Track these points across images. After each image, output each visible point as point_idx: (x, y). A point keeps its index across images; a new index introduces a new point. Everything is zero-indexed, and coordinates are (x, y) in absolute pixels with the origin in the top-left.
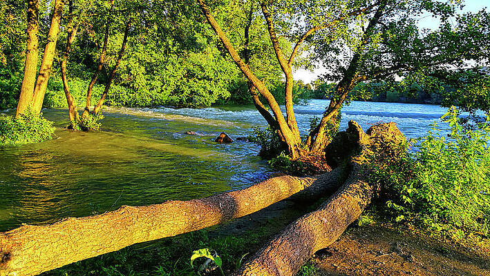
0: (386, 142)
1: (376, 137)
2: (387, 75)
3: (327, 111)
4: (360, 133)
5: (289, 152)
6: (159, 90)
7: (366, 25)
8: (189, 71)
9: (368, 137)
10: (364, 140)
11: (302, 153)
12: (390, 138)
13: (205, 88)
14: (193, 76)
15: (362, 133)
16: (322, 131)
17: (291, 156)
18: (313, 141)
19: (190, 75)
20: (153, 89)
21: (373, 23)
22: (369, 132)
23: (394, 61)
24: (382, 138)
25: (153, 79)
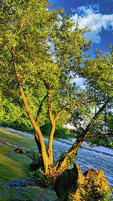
0: (94, 186)
1: (89, 180)
2: (104, 137)
3: (71, 149)
4: (79, 174)
5: (44, 169)
6: (8, 120)
7: (97, 110)
8: (23, 115)
9: (84, 178)
10: (81, 180)
11: (51, 171)
12: (98, 183)
13: (28, 123)
14: (25, 117)
15: (80, 175)
16: (65, 160)
17: (44, 172)
18: (59, 165)
19: (23, 116)
20: (5, 119)
21: (101, 110)
22: (85, 174)
23: (109, 131)
24: (93, 182)
25: (7, 115)
